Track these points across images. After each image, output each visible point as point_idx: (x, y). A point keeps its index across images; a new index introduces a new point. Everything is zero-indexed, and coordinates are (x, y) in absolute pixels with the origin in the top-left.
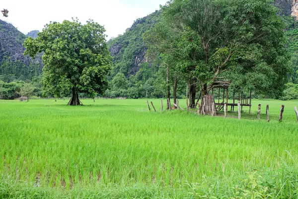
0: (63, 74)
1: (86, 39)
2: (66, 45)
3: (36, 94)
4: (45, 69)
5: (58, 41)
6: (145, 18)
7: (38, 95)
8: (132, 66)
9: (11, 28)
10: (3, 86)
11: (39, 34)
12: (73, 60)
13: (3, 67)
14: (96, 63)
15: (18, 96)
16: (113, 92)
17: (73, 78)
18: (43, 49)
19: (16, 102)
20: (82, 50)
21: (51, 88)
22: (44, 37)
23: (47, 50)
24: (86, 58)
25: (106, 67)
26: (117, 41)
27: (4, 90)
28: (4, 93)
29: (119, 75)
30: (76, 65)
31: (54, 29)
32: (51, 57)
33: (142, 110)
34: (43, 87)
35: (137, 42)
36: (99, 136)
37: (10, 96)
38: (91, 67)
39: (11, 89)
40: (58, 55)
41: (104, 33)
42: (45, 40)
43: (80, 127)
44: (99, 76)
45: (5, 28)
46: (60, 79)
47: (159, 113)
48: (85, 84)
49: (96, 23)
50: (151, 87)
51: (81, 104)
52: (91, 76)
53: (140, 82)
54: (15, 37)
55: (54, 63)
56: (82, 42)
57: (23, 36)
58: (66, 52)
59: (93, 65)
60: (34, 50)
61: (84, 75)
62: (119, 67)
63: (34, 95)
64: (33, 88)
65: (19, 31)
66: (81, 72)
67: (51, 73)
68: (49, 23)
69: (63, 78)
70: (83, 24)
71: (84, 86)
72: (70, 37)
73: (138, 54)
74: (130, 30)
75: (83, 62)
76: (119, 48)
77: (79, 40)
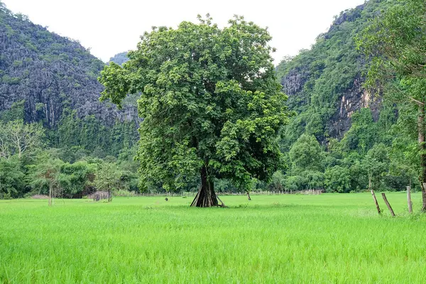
0: (180, 139)
1: (229, 60)
2: (186, 76)
3: (126, 184)
4: (144, 129)
5: (170, 68)
6: (360, 8)
7: (131, 189)
8: (334, 117)
9: (78, 50)
10: (62, 170)
11: (131, 55)
12: (201, 105)
13: (62, 132)
14: (252, 110)
15: (91, 191)
16: (292, 179)
17: (201, 145)
18: (139, 86)
19: (87, 201)
20: (219, 84)
21: (156, 170)
22: (141, 61)
23: (148, 88)
24: (228, 101)
25: (275, 118)
26: (296, 65)
27: (63, 179)
28: (64, 183)
29: (303, 141)
30: (209, 117)
31: (162, 43)
32: (155, 102)
33: (361, 213)
34: (139, 170)
35: (344, 63)
36: (261, 267)
37: (75, 191)
38: (240, 121)
39: (77, 177)
40: (169, 98)
41: (268, 44)
42: (143, 67)
43: (216, 247)
44: (258, 140)
45: (65, 50)
46: (174, 150)
47: (402, 220)
48: (228, 157)
49: (250, 24)
50: (380, 164)
51: (219, 203)
52: (240, 140)
53: (354, 153)
54: (86, 69)
55: (163, 114)
56: (219, 66)
57: (99, 65)
58: (185, 89)
59: (244, 116)
60: (120, 89)
61: (226, 138)
62: (303, 123)
63: (123, 188)
64: (120, 173)
65: (93, 57)
66: (218, 133)
67: (157, 137)
68: (150, 31)
69: (180, 147)
70: (221, 27)
71: (226, 163)
72: (194, 57)
73: (346, 90)
74: (327, 37)
75: (223, 111)
76: (303, 80)
77: (214, 61)
